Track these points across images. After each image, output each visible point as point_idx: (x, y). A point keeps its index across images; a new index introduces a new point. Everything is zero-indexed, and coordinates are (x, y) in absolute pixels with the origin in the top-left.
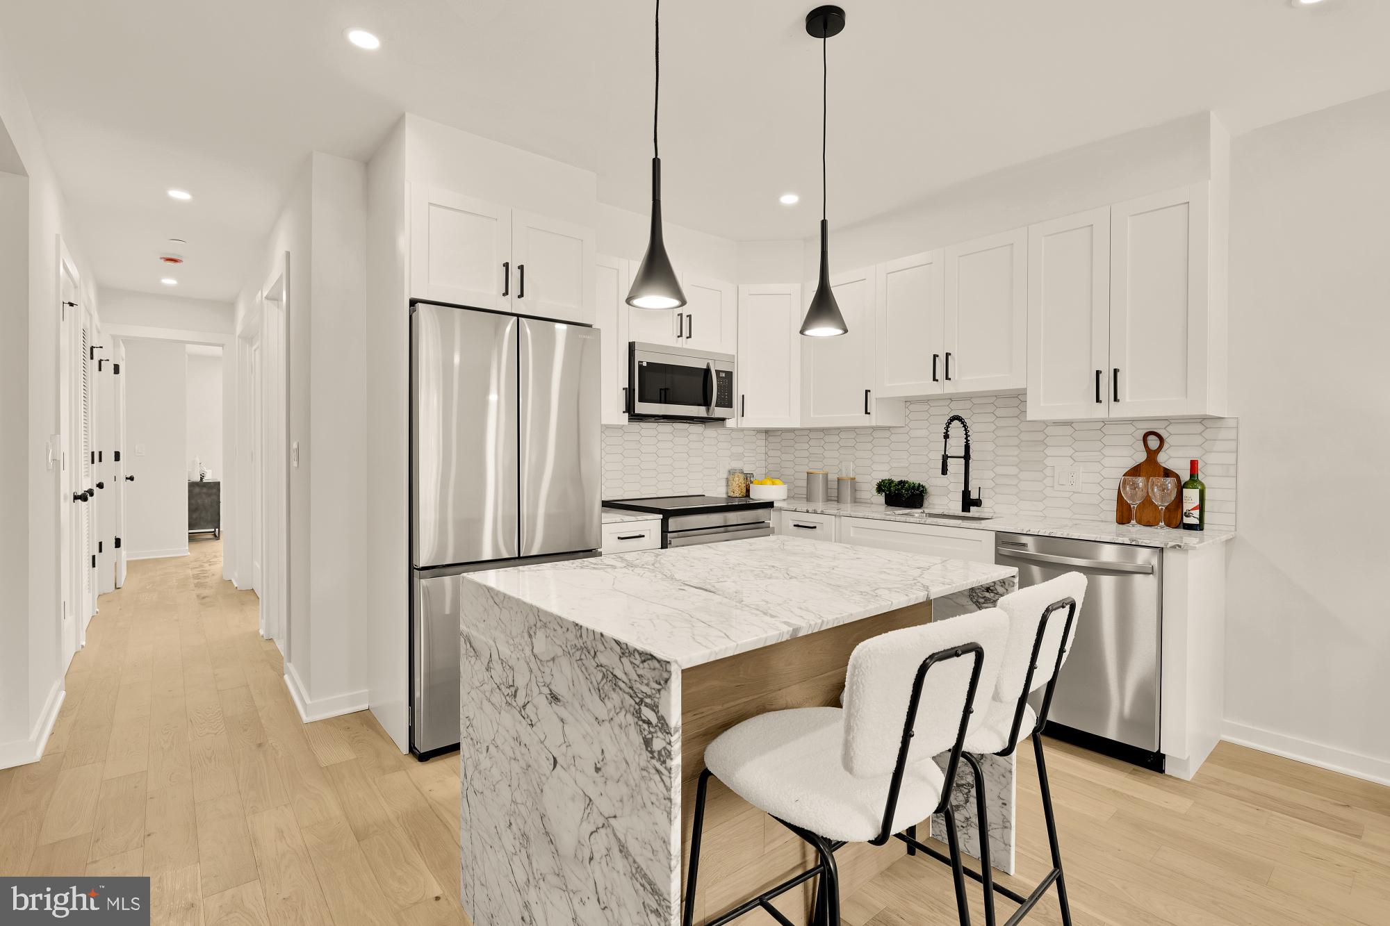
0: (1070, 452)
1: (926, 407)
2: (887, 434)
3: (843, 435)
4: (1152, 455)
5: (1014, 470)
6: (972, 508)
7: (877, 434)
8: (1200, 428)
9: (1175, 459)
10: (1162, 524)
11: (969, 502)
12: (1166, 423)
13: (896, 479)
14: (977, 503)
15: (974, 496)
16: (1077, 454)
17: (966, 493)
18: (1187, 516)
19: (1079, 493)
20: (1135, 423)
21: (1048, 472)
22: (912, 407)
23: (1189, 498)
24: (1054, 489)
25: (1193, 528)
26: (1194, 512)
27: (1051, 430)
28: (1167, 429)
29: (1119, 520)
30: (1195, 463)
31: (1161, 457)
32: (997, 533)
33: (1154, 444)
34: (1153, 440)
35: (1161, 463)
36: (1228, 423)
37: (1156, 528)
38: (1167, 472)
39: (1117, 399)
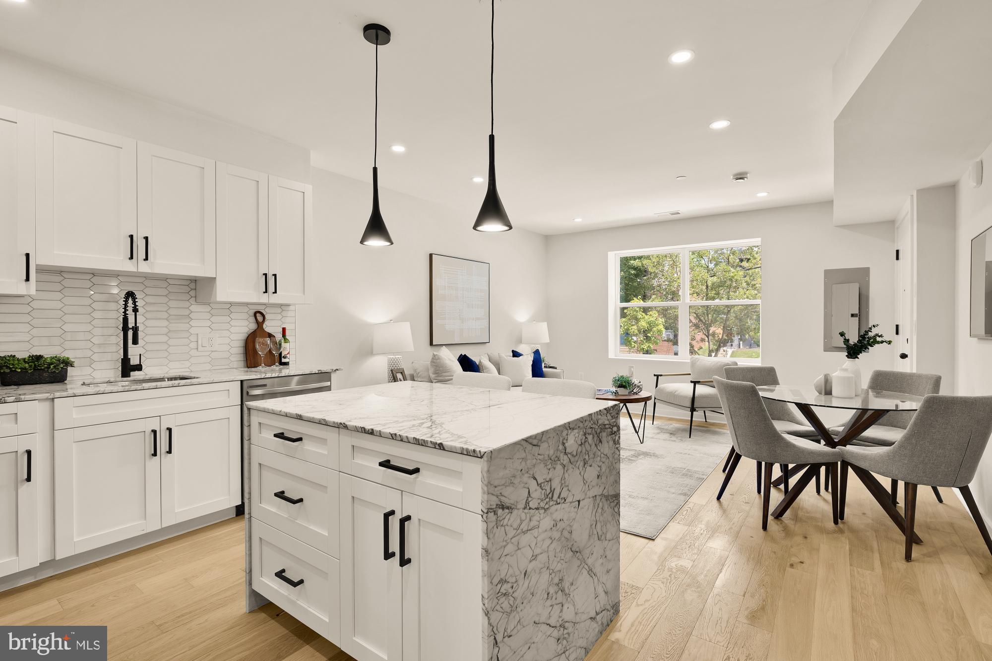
0: (209, 323)
4: (260, 325)
5: (165, 338)
6: (133, 373)
8: (279, 310)
9: (271, 326)
10: (277, 364)
11: (128, 369)
12: (264, 306)
14: (137, 367)
15: (134, 361)
16: (213, 325)
17: (125, 360)
18: (284, 358)
19: (216, 351)
21: (193, 338)
22: (47, 277)
23: (286, 348)
24: (198, 350)
25: (286, 364)
26: (288, 355)
27: (194, 308)
28: (266, 310)
29: (248, 365)
30: (284, 330)
31: (264, 326)
32: (242, 382)
33: (260, 318)
34: (259, 316)
35: (265, 330)
36: (292, 308)
37: (273, 367)
38: (270, 336)
39: (275, 292)
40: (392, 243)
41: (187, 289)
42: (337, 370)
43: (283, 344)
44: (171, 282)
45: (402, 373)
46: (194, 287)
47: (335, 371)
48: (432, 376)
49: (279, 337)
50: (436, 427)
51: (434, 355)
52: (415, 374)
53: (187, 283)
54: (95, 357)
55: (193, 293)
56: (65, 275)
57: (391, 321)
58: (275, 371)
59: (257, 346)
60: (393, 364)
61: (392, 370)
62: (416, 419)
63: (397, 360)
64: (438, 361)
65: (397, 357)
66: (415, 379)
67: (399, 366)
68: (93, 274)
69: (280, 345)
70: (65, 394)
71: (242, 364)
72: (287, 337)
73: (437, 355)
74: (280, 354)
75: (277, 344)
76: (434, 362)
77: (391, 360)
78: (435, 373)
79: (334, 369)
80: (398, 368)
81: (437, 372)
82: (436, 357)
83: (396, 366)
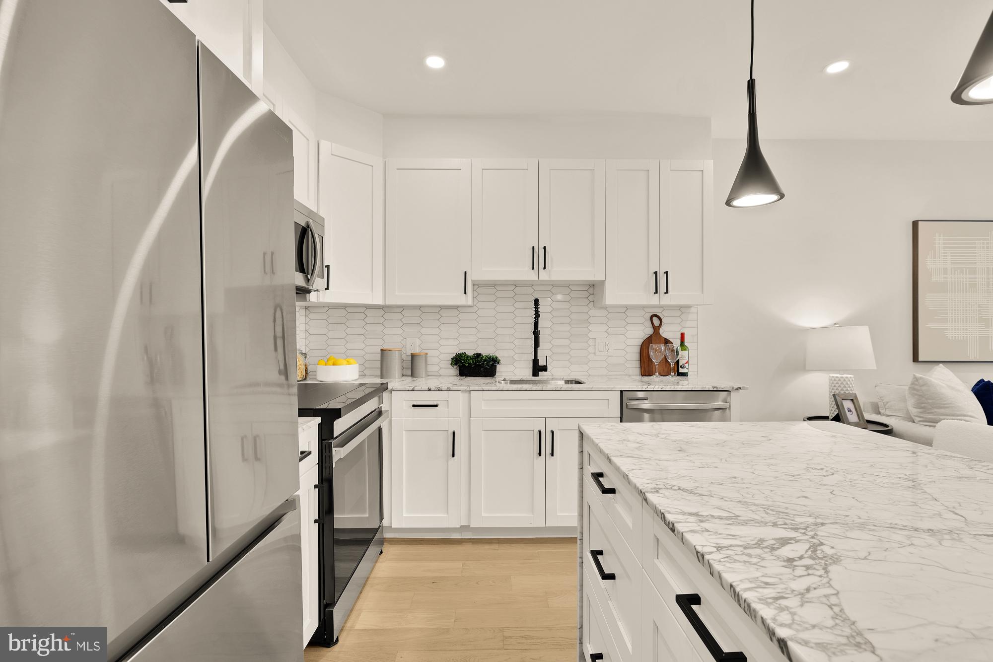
0: (605, 328)
1: (493, 291)
2: (455, 312)
3: (405, 312)
4: (656, 329)
5: (567, 342)
6: (540, 373)
7: (443, 312)
8: (678, 313)
9: (669, 331)
10: (673, 374)
11: (538, 368)
12: (662, 309)
13: (470, 353)
14: (544, 368)
15: (542, 363)
16: (610, 329)
17: (535, 361)
18: (682, 368)
19: (612, 356)
20: (645, 309)
21: (591, 343)
22: (480, 290)
23: (683, 357)
24: (595, 355)
25: (685, 375)
26: (687, 365)
27: (593, 312)
28: (663, 313)
29: (643, 373)
30: (682, 335)
31: (661, 331)
32: (622, 392)
33: (656, 322)
34: (656, 320)
35: (662, 335)
36: (693, 310)
37: (669, 378)
38: (667, 342)
39: (667, 292)
40: (782, 196)
41: (586, 294)
42: (740, 388)
43: (680, 352)
44: (572, 288)
45: (852, 400)
46: (592, 292)
47: (737, 389)
48: (914, 411)
49: (676, 343)
50: (808, 567)
51: (916, 379)
52: (880, 404)
53: (587, 288)
54: (516, 357)
55: (591, 298)
56: (498, 288)
57: (835, 324)
58: (671, 382)
59: (651, 353)
60: (837, 385)
61: (834, 395)
62: (780, 522)
63: (845, 380)
64: (924, 388)
65: (845, 376)
66: (882, 411)
67: (847, 390)
68: (515, 285)
69: (677, 352)
70: (494, 388)
71: (638, 371)
72: (686, 344)
73: (921, 378)
74: (678, 362)
75: (674, 352)
76: (914, 389)
77: (835, 380)
78: (918, 405)
79: (736, 387)
80: (847, 392)
81: (923, 405)
82: (920, 381)
83: (842, 390)
